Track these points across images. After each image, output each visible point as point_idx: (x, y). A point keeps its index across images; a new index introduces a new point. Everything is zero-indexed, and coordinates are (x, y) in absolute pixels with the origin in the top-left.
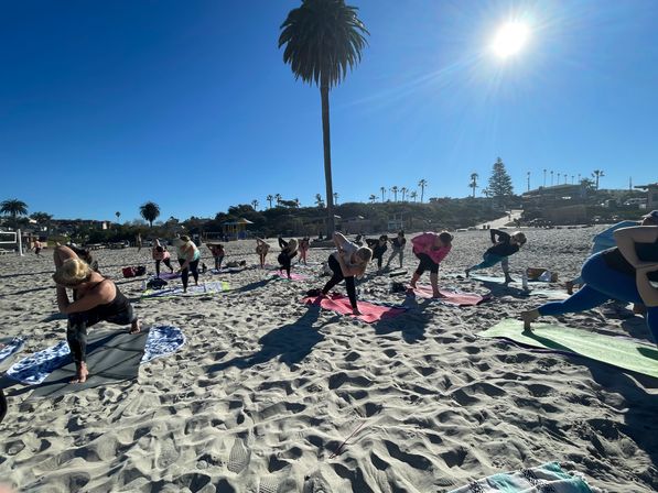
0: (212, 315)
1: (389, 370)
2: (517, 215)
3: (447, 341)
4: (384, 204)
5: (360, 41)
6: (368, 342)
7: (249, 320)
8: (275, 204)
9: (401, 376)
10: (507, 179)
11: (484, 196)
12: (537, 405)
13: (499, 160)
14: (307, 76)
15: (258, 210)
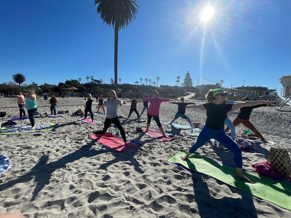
0: (37, 147)
1: (123, 187)
2: (193, 95)
3: (155, 165)
4: (142, 86)
5: (134, 9)
6: (118, 166)
7: (57, 150)
8: (90, 81)
9: (128, 191)
10: (191, 80)
11: (181, 86)
12: (189, 209)
13: (188, 72)
14: (108, 22)
15: (81, 83)
